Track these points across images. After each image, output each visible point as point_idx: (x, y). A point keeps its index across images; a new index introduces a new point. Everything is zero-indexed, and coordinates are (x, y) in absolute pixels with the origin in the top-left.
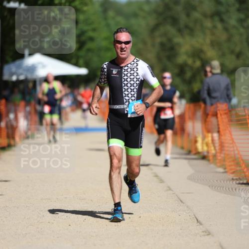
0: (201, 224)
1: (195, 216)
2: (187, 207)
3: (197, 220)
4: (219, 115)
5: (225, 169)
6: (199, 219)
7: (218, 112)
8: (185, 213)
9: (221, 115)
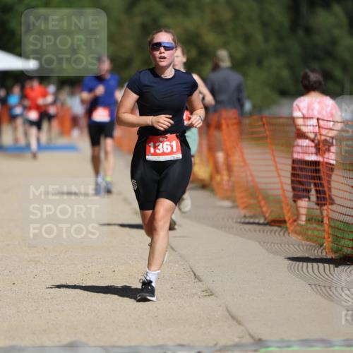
0: (200, 281)
1: (191, 269)
2: (181, 256)
3: (195, 275)
4: (224, 127)
5: (234, 201)
6: (197, 274)
7: (223, 122)
8: (177, 265)
9: (228, 126)
